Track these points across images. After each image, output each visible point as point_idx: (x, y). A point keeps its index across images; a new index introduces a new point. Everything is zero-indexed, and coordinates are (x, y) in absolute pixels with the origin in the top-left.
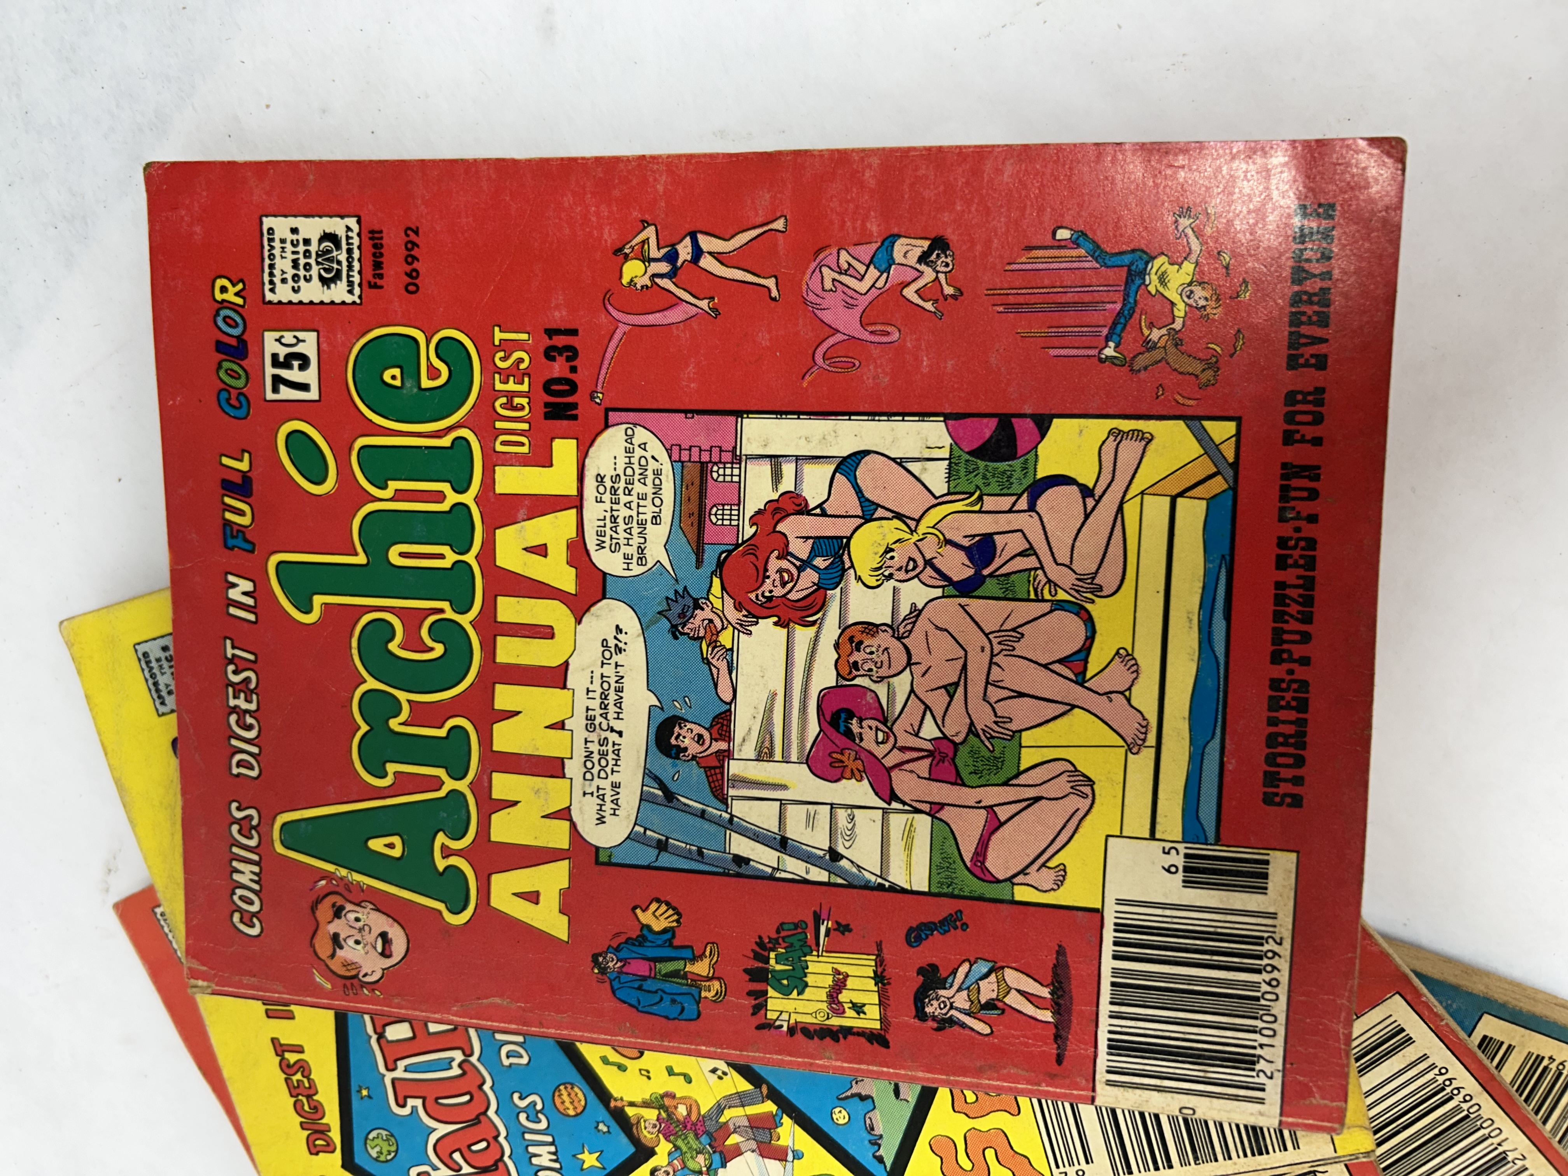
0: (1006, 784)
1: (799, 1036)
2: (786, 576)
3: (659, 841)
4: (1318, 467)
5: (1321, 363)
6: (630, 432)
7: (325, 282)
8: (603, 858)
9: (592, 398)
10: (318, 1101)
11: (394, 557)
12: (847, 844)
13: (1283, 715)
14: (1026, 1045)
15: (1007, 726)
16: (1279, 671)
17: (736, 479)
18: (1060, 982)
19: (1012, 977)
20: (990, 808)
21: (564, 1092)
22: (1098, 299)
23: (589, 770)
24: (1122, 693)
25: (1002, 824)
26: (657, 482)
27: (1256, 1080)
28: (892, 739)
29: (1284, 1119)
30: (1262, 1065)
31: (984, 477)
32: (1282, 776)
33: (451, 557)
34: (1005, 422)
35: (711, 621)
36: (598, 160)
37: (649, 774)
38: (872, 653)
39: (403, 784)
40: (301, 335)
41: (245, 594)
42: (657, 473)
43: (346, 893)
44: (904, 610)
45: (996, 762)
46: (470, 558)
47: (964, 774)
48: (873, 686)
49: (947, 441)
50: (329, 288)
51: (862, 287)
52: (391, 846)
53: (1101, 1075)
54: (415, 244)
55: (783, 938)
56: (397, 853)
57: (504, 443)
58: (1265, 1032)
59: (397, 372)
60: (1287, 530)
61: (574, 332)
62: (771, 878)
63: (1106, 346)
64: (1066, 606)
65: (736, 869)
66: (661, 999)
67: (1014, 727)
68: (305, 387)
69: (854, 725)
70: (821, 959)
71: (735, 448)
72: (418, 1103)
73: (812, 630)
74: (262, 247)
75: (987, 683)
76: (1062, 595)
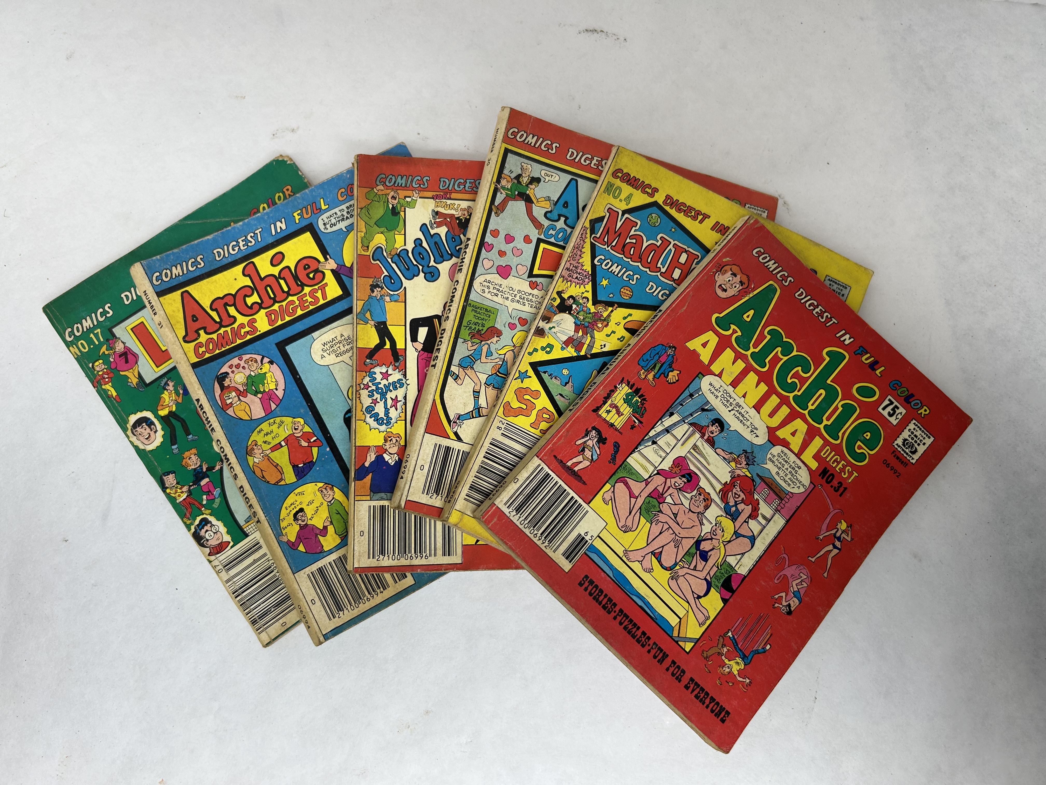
0: (640, 508)
1: (613, 388)
2: (737, 496)
3: (693, 396)
4: (661, 664)
5: (687, 687)
6: (805, 487)
7: (905, 440)
8: (700, 375)
9: (821, 485)
10: (681, 213)
11: (822, 391)
12: (655, 449)
13: (606, 600)
14: (566, 450)
15: (655, 522)
16: (617, 609)
17: (772, 505)
18: (576, 475)
19: (587, 463)
20: (637, 498)
21: (629, 293)
22: (746, 642)
23: (727, 393)
24: (642, 561)
25: (630, 497)
26: (787, 483)
27: (511, 508)
28: (674, 487)
29: (496, 506)
30: (514, 513)
31: (722, 573)
32: (590, 586)
33: (811, 407)
34: (732, 591)
35: (741, 464)
36: (877, 541)
37: (713, 409)
38: (700, 502)
39: (762, 337)
40: (898, 420)
41: (845, 340)
42: (789, 485)
43: (745, 290)
44: (705, 521)
45: (648, 511)
46: (806, 412)
47: (651, 499)
48: (691, 494)
49: (739, 572)
50: (903, 439)
51: (794, 583)
52: (748, 317)
53: (543, 465)
54: (895, 473)
55: (642, 407)
56: (745, 316)
57: (828, 450)
58: (523, 522)
59: (868, 438)
60: (651, 642)
61: (841, 495)
62: (660, 419)
63: (732, 634)
64: (674, 566)
65: (670, 411)
66: (651, 357)
67: (654, 524)
68: (884, 409)
69: (684, 479)
70: (629, 413)
71: (780, 512)
72: (658, 244)
73: (718, 491)
74: (927, 431)
75: (670, 527)
76: (678, 567)
